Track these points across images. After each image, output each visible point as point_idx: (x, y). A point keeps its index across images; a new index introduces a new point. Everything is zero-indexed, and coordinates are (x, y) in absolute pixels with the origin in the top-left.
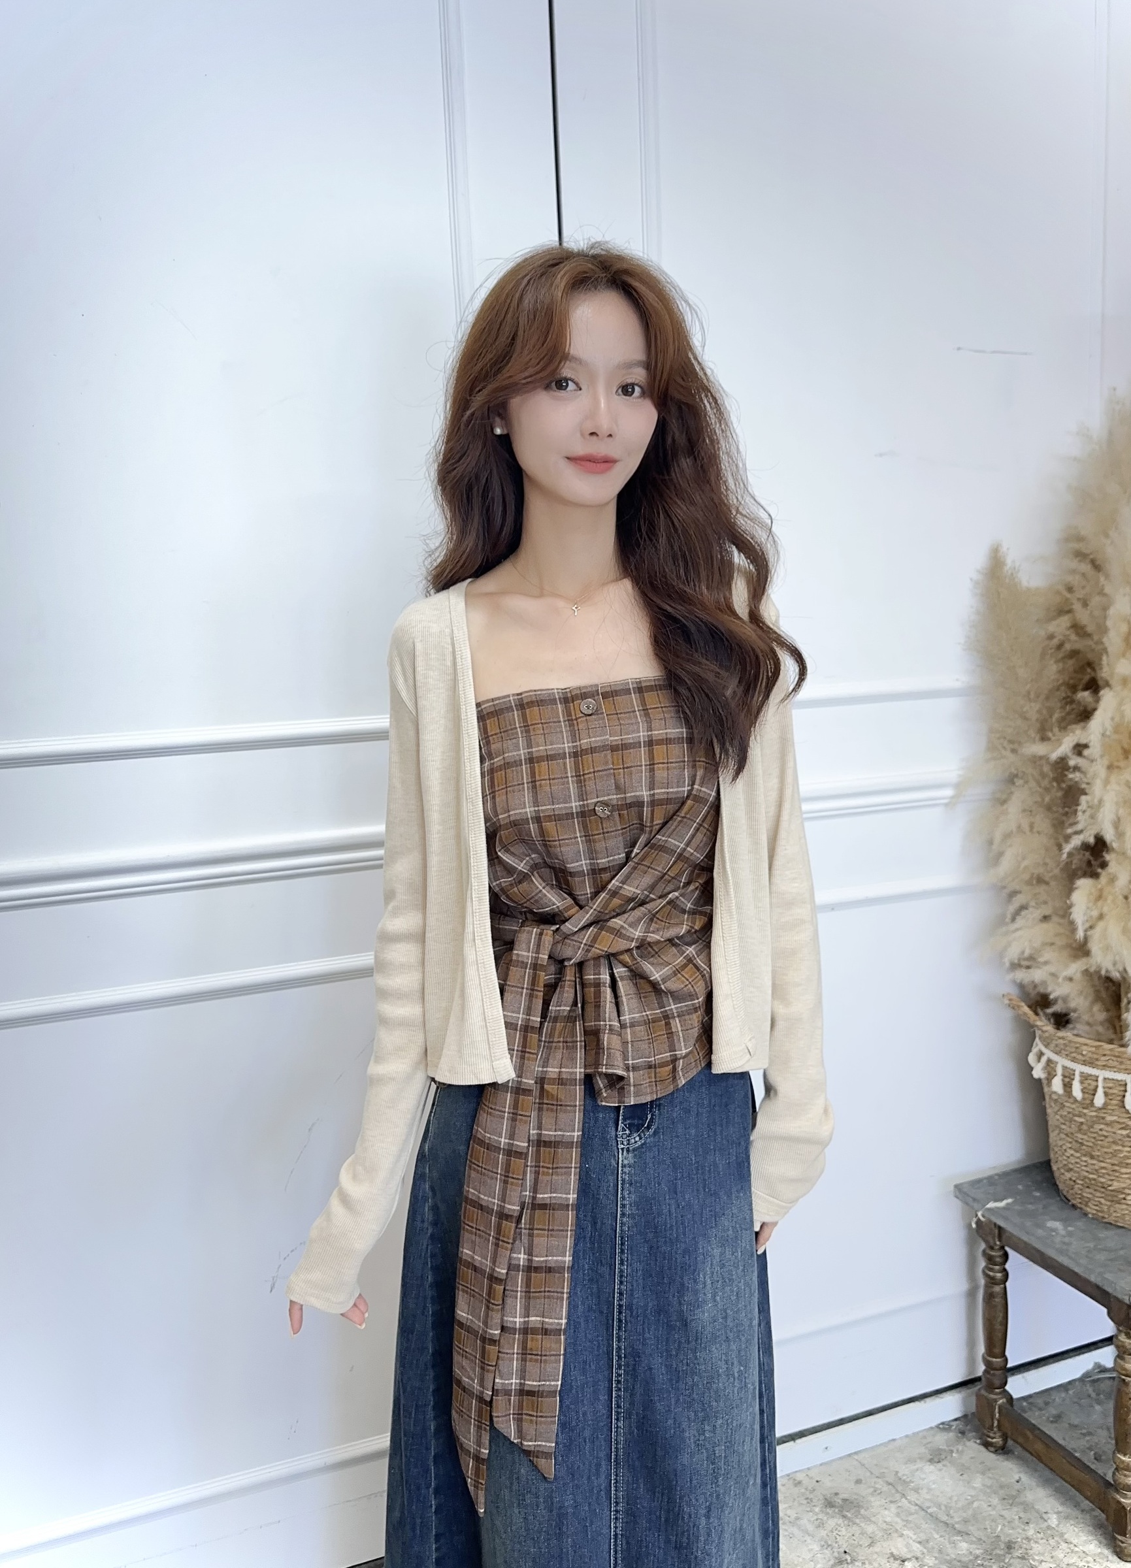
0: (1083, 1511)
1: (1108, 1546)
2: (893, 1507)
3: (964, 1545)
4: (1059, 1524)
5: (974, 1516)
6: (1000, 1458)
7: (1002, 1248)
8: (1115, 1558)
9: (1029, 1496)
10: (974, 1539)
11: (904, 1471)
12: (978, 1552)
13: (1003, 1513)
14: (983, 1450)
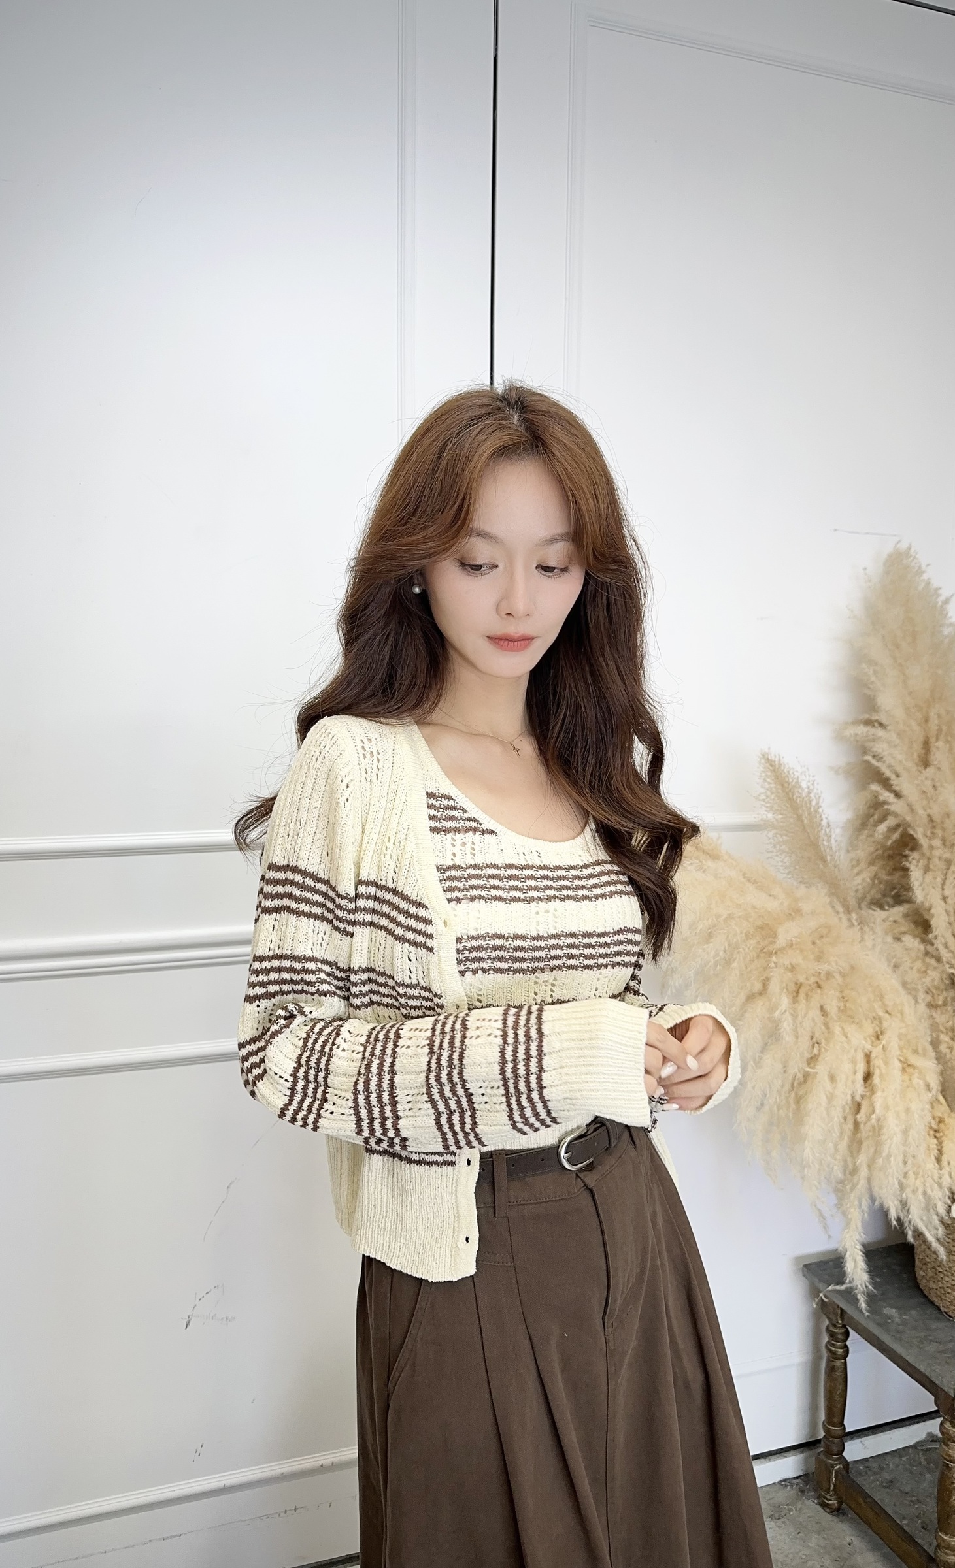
6: (835, 1519)
7: (843, 1327)
9: (858, 1559)
14: (820, 1508)
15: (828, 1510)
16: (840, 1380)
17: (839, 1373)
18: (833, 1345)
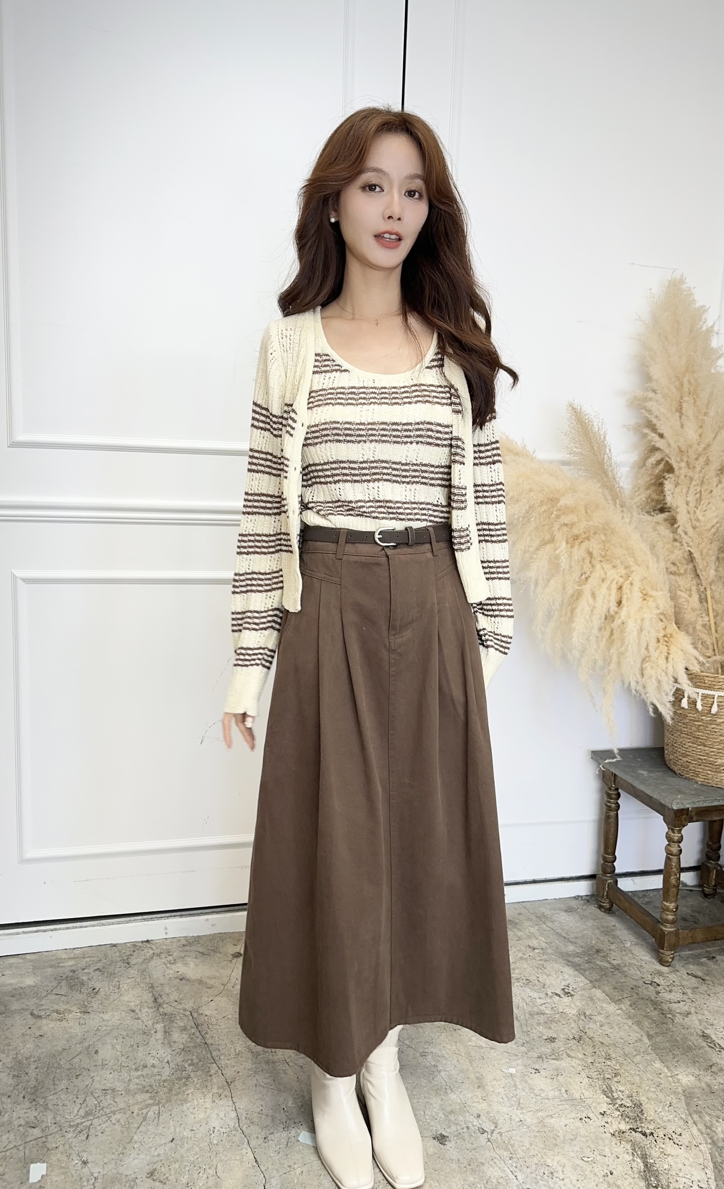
0: (647, 943)
1: (656, 959)
2: (536, 927)
3: (573, 947)
4: (630, 947)
5: (582, 937)
6: (607, 915)
7: (617, 789)
8: (659, 964)
9: (618, 933)
10: (578, 946)
11: (548, 912)
12: (579, 951)
13: (601, 938)
14: (598, 910)
15: (603, 910)
16: (613, 825)
17: (612, 820)
18: (609, 802)
